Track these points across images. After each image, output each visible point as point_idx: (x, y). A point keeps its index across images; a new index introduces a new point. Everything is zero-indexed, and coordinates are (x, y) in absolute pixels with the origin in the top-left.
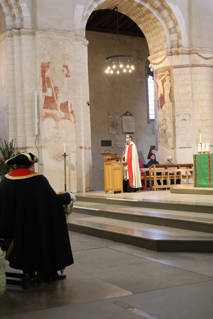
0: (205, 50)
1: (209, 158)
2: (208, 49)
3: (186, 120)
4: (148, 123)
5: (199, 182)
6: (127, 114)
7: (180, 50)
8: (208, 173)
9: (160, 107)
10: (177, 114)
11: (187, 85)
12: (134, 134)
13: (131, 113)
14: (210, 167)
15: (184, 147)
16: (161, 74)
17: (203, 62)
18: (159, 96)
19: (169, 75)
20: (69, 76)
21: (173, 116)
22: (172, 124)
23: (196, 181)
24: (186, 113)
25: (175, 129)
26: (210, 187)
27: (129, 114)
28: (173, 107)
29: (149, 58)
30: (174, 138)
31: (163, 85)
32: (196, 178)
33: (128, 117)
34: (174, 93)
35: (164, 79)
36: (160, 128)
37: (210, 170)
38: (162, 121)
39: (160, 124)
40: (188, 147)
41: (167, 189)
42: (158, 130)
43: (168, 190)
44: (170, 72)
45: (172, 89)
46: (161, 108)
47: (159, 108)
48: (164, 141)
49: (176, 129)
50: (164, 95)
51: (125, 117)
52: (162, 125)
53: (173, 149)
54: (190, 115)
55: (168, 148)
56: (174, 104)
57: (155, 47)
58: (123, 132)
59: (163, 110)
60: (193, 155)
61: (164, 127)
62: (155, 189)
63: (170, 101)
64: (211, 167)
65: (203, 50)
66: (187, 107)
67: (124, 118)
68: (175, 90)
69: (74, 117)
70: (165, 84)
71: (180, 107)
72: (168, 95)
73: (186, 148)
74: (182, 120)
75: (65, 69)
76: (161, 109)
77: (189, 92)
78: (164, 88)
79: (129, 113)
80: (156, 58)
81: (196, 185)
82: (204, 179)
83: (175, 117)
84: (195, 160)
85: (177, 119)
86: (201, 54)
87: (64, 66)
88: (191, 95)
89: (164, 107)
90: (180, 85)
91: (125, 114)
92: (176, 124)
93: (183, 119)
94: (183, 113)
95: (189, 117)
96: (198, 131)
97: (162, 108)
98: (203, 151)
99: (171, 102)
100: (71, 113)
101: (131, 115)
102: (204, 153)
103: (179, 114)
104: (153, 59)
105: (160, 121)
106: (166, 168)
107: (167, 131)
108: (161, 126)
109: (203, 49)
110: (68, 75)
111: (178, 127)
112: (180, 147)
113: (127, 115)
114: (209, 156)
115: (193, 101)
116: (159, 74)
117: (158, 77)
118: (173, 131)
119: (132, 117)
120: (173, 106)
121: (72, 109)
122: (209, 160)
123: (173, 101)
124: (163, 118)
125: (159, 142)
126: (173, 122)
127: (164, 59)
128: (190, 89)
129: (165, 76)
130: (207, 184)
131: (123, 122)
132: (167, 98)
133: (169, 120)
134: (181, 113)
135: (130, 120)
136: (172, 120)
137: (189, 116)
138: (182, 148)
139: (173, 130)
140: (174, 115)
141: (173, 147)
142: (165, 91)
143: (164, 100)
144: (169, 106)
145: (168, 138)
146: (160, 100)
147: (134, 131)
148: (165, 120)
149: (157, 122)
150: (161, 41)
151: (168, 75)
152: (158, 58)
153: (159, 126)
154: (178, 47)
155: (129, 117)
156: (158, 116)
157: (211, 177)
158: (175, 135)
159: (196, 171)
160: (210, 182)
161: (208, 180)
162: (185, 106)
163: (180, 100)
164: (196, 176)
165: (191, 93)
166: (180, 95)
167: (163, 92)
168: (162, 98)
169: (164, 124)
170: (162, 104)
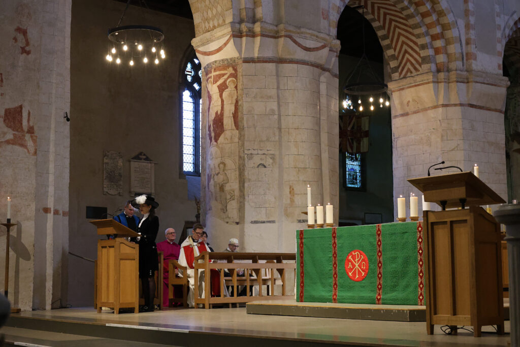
0: (307, 33)
1: (334, 237)
2: (311, 31)
3: (265, 167)
4: (180, 178)
5: (309, 290)
6: (141, 156)
7: (257, 28)
8: (330, 270)
9: (213, 139)
10: (248, 155)
11: (270, 97)
13: (149, 156)
14: (335, 258)
15: (261, 220)
16: (218, 73)
17: (300, 54)
18: (213, 116)
19: (234, 75)
20: (28, 53)
21: (240, 157)
22: (237, 173)
23: (302, 287)
24: (266, 153)
25: (244, 184)
26: (335, 300)
27: (144, 157)
29: (195, 42)
30: (241, 202)
31: (221, 96)
32: (302, 282)
33: (141, 163)
34: (242, 110)
35: (225, 82)
36: (212, 180)
37: (335, 263)
38: (217, 166)
39: (213, 173)
40: (270, 222)
41: (230, 305)
42: (208, 184)
43: (232, 307)
44: (235, 70)
45: (240, 103)
46: (216, 141)
47: (211, 141)
48: (220, 206)
49: (246, 185)
50: (222, 115)
51: (137, 163)
52: (217, 175)
53: (237, 223)
54: (273, 157)
55: (227, 223)
56: (242, 133)
57: (207, 20)
58: (130, 192)
59: (220, 146)
60: (297, 231)
61: (220, 179)
62: (207, 306)
63: (234, 127)
64: (338, 258)
65: (302, 33)
66: (268, 140)
67: (134, 164)
68: (245, 106)
69: (35, 141)
70: (225, 94)
71: (255, 141)
72: (232, 115)
73: (264, 222)
74: (258, 166)
75: (20, 37)
76: (215, 143)
77: (273, 111)
78: (222, 101)
79: (144, 155)
80: (208, 42)
81: (302, 297)
82: (322, 283)
83: (244, 160)
84: (302, 243)
85: (249, 164)
86: (298, 40)
87: (19, 30)
88: (276, 117)
89: (221, 139)
90: (255, 97)
91: (137, 158)
92: (246, 173)
93: (260, 164)
94: (260, 152)
95: (271, 161)
96: (288, 190)
97: (219, 141)
98: (320, 222)
99: (237, 129)
100: (28, 132)
101: (147, 159)
102: (322, 226)
103: (251, 154)
104: (203, 44)
105: (212, 166)
106: (230, 261)
107: (227, 188)
108: (216, 177)
109: (303, 30)
110: (27, 49)
111: (249, 180)
112: (253, 220)
113: (141, 159)
114: (334, 233)
115: (280, 129)
116: (213, 74)
117: (212, 79)
118: (238, 188)
119: (150, 165)
120: (241, 137)
121: (31, 124)
122: (335, 243)
123: (241, 127)
124: (219, 160)
125: (210, 210)
126: (240, 169)
127: (225, 44)
128: (274, 106)
129: (226, 77)
130: (329, 295)
131: (133, 175)
132: (228, 122)
133: (231, 164)
134: (255, 152)
135: (146, 170)
136: (237, 166)
137: (271, 158)
138: (256, 222)
139: (240, 187)
140: (242, 155)
141: (237, 221)
142: (225, 106)
143: (222, 124)
144: (231, 138)
145: (228, 201)
146: (214, 124)
147: (153, 191)
148: (224, 164)
149: (205, 170)
150: (219, 9)
151: (231, 75)
152: (212, 41)
153: (209, 178)
154: (254, 22)
155: (144, 164)
156: (209, 157)
157: (339, 281)
158: (244, 195)
159: (302, 267)
160: (335, 289)
161: (330, 286)
162: (265, 139)
163: (254, 125)
164: (302, 277)
165: (277, 113)
166: (256, 117)
167: (220, 108)
168: (219, 121)
169: (221, 173)
170: (218, 132)
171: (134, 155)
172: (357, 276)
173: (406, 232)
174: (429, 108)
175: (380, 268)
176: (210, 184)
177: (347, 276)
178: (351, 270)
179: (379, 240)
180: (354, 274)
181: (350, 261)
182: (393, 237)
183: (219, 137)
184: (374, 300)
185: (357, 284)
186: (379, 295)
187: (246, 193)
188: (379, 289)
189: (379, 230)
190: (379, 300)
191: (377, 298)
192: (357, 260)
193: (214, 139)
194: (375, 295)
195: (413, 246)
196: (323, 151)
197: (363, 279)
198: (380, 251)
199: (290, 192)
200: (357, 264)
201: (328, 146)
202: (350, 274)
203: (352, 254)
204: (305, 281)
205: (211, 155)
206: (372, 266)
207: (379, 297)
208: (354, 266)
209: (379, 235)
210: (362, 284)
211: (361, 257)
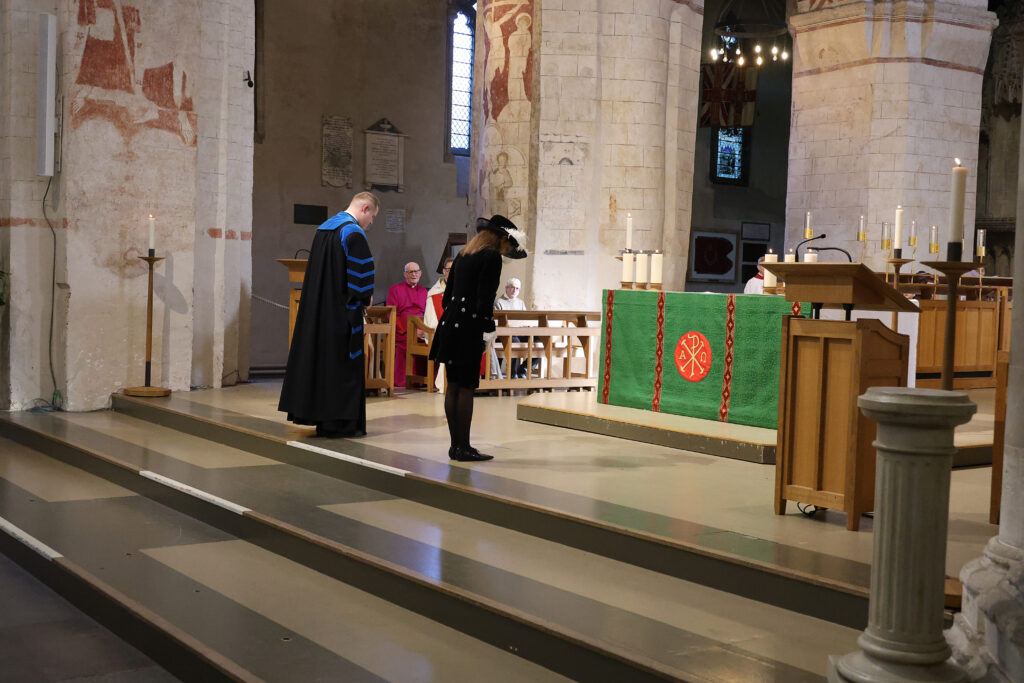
1: (661, 308)
3: (572, 163)
4: (445, 161)
5: (617, 388)
6: (382, 125)
8: (652, 359)
9: (490, 114)
10: (544, 142)
11: (585, 48)
12: (400, 190)
13: (396, 126)
14: (660, 340)
15: (560, 249)
18: (491, 76)
21: (532, 146)
22: (527, 171)
23: (607, 381)
24: (574, 140)
25: (536, 190)
26: (655, 408)
27: (389, 126)
28: (532, 116)
30: (530, 219)
31: (505, 42)
32: (608, 373)
33: (385, 137)
34: (539, 68)
35: (512, 20)
36: (486, 180)
37: (660, 349)
38: (494, 158)
39: (489, 169)
40: (575, 253)
41: (500, 392)
42: (480, 187)
46: (495, 117)
49: (540, 192)
50: (506, 73)
51: (375, 136)
52: (495, 172)
54: (585, 148)
56: (537, 107)
58: (365, 183)
59: (501, 125)
60: (604, 291)
61: (499, 179)
63: (525, 97)
64: (665, 341)
66: (578, 119)
67: (373, 138)
68: (544, 62)
69: (194, 123)
70: (512, 40)
71: (557, 120)
72: (521, 76)
73: (566, 253)
74: (560, 162)
76: (493, 121)
77: (589, 71)
78: (507, 51)
79: (389, 123)
81: (605, 396)
82: (639, 379)
83: (538, 150)
84: (610, 311)
85: (545, 158)
88: (594, 81)
89: (503, 115)
90: (561, 48)
91: (377, 127)
92: (540, 173)
93: (564, 159)
94: (565, 139)
95: (582, 154)
96: (608, 202)
97: (499, 118)
98: (641, 279)
99: (530, 99)
100: (182, 108)
101: (393, 130)
102: (643, 286)
103: (550, 142)
105: (487, 158)
106: (502, 324)
107: (510, 195)
108: (492, 175)
111: (545, 185)
112: (549, 249)
113: (383, 130)
114: (662, 300)
115: (599, 101)
116: (494, 4)
117: (492, 14)
118: (527, 197)
119: (397, 139)
120: (535, 113)
121: (188, 95)
122: (661, 316)
123: (536, 97)
124: (498, 149)
126: (530, 165)
128: (590, 62)
129: (514, 11)
130: (649, 398)
131: (369, 152)
132: (515, 86)
133: (517, 157)
134: (557, 139)
135: (391, 148)
136: (527, 159)
137: (582, 149)
139: (529, 194)
140: (535, 143)
142: (511, 60)
143: (506, 90)
144: (520, 113)
146: (492, 88)
147: (401, 182)
148: (506, 156)
149: (477, 162)
151: (524, 9)
155: (388, 137)
156: (482, 143)
157: (664, 377)
158: (535, 209)
159: (609, 349)
160: (658, 390)
161: (650, 383)
162: (574, 117)
163: (557, 94)
164: (608, 365)
165: (595, 74)
166: (560, 79)
167: (503, 63)
168: (500, 85)
169: (501, 170)
170: (498, 102)
171: (372, 122)
172: (693, 374)
173: (774, 312)
174: (855, 62)
175: (729, 364)
176: (483, 186)
177: (676, 371)
178: (683, 362)
179: (731, 321)
180: (688, 368)
181: (682, 348)
182: (753, 318)
183: (500, 110)
184: (716, 414)
185: (692, 385)
186: (725, 407)
187: (538, 205)
188: (726, 398)
189: (731, 303)
190: (723, 415)
191: (721, 412)
192: (694, 347)
193: (493, 113)
194: (718, 407)
196: (668, 138)
197: (701, 379)
198: (730, 338)
199: (610, 205)
200: (693, 355)
201: (679, 129)
202: (682, 369)
203: (687, 338)
204: (612, 372)
205: (487, 139)
206: (717, 361)
207: (724, 411)
208: (688, 356)
209: (731, 312)
210: (700, 388)
211: (700, 344)
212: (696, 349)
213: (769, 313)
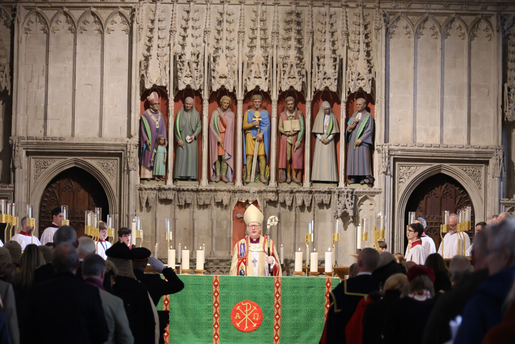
1: (216, 286)
8: (209, 320)
64: (220, 308)
114: (216, 281)
122: (216, 292)
157: (221, 331)
160: (216, 340)
161: (209, 336)
172: (246, 327)
173: (312, 287)
175: (276, 320)
177: (232, 327)
178: (238, 320)
179: (277, 293)
180: (243, 324)
181: (237, 311)
182: (296, 291)
185: (246, 335)
188: (276, 341)
189: (277, 282)
192: (247, 311)
195: (320, 300)
197: (255, 330)
198: (277, 303)
200: (246, 315)
202: (237, 324)
203: (241, 305)
206: (266, 318)
208: (242, 316)
209: (277, 287)
210: (253, 335)
211: (252, 308)
212: (248, 312)
213: (308, 287)
